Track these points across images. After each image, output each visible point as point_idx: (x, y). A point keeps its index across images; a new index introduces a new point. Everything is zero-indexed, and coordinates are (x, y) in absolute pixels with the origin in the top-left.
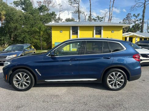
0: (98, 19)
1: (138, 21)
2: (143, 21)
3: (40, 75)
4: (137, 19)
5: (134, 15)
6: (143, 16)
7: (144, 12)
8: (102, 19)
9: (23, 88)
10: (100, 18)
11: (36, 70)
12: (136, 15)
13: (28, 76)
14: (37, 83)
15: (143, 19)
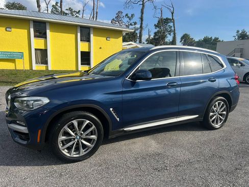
0: (71, 13)
1: (132, 25)
2: (141, 27)
3: (118, 119)
4: (132, 22)
5: (127, 15)
6: (142, 19)
7: (142, 13)
8: (78, 15)
9: (81, 154)
10: (75, 12)
11: (111, 109)
12: (130, 15)
13: (92, 126)
14: (110, 137)
15: (141, 24)
